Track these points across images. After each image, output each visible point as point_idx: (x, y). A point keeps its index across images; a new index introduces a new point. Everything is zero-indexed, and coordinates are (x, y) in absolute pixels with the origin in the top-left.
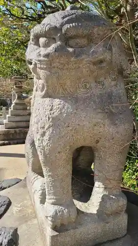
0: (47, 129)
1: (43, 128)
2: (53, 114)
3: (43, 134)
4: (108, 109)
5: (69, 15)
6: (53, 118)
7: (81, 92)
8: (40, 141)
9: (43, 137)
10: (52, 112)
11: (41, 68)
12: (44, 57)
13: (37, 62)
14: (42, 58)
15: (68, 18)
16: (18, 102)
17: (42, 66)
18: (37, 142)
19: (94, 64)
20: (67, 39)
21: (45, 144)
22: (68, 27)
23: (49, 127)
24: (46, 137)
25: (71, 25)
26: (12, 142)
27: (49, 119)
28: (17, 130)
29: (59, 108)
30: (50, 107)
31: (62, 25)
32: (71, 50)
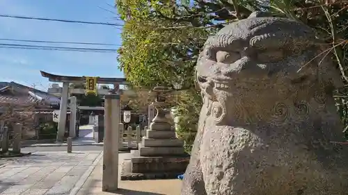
0: (226, 169)
1: (221, 166)
2: (235, 148)
3: (221, 177)
4: (315, 144)
5: (258, 25)
6: (235, 155)
7: (275, 120)
8: (215, 186)
9: (219, 180)
10: (233, 145)
11: (219, 88)
12: (225, 75)
13: (214, 80)
14: (222, 77)
15: (257, 28)
16: (160, 120)
17: (222, 86)
18: (211, 186)
19: (294, 82)
20: (256, 54)
21: (222, 190)
22: (259, 39)
23: (229, 167)
24: (225, 181)
25: (262, 36)
26: (148, 175)
27: (229, 155)
28: (157, 158)
29: (243, 140)
30: (230, 139)
31: (250, 37)
32: (262, 66)
